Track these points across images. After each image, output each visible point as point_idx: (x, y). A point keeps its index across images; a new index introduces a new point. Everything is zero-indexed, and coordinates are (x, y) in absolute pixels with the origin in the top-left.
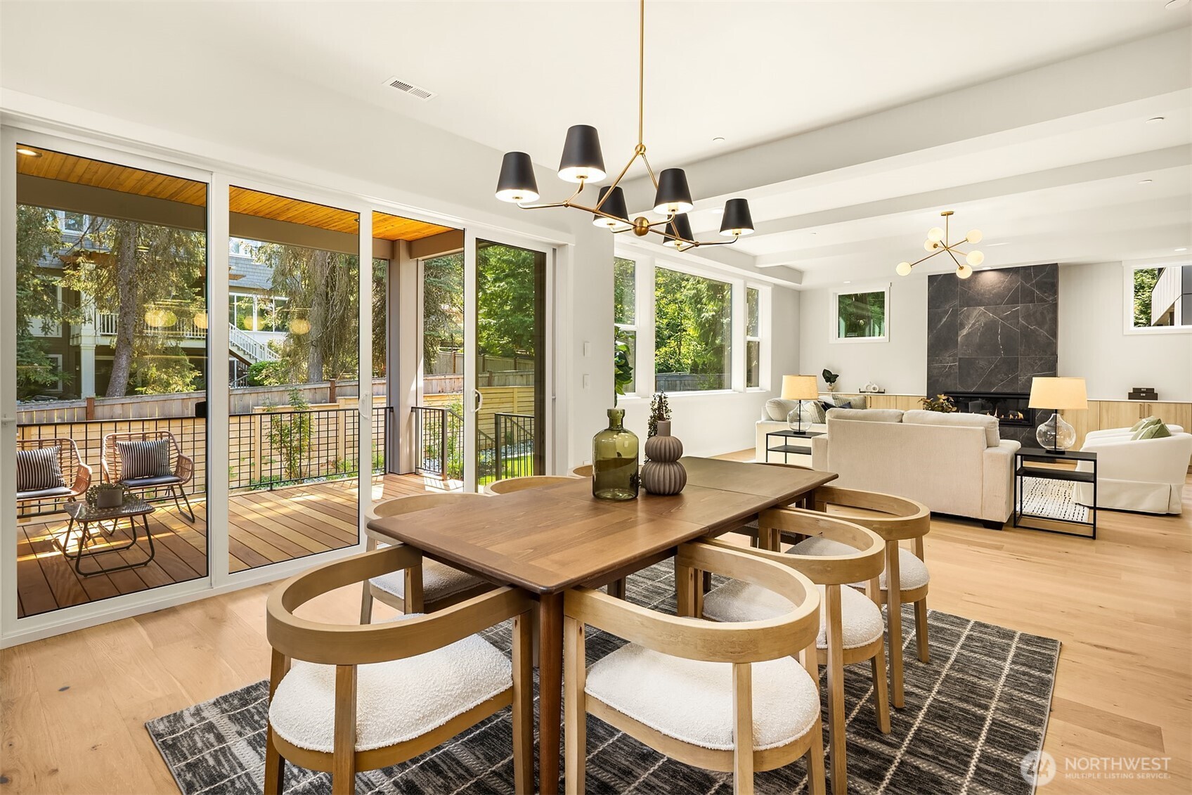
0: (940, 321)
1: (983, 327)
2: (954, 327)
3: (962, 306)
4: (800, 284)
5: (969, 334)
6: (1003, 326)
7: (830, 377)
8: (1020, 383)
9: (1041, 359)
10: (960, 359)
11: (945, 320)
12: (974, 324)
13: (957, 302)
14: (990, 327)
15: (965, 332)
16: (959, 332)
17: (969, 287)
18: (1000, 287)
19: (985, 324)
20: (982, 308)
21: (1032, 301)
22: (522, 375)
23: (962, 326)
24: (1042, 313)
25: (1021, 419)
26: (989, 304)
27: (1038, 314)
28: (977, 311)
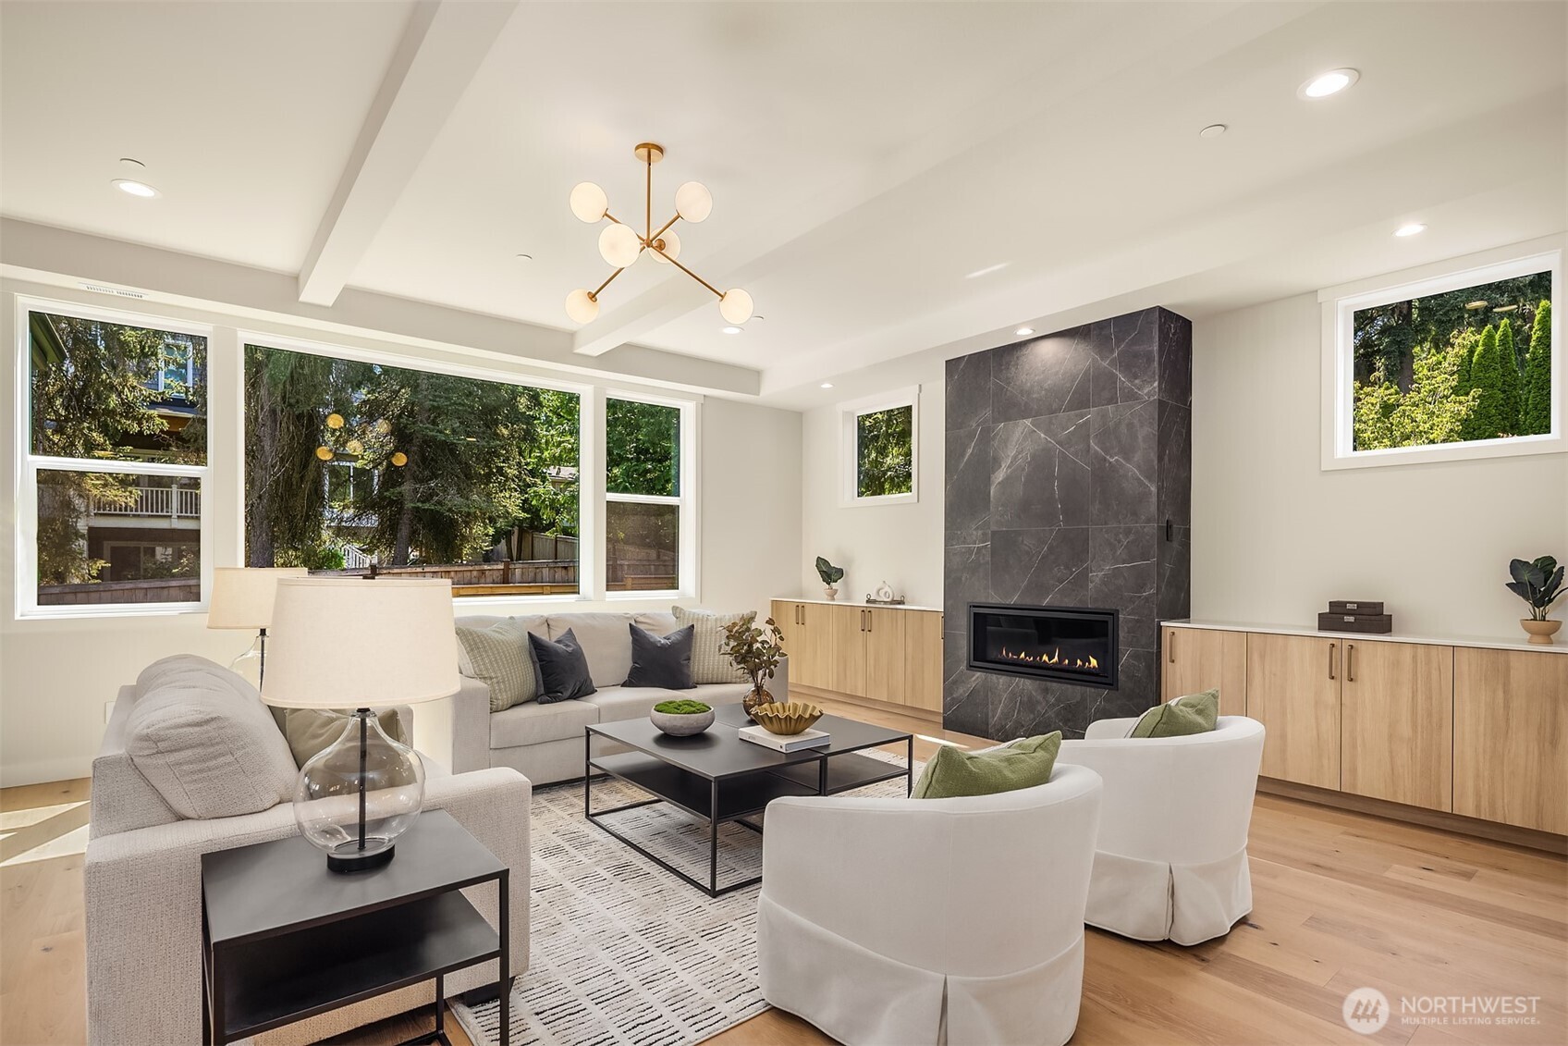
0: (963, 455)
1: (1029, 463)
2: (986, 465)
3: (996, 421)
4: (758, 393)
5: (1007, 479)
6: (1064, 458)
7: (830, 573)
8: (1091, 585)
9: (1128, 532)
10: (994, 533)
11: (970, 451)
12: (1015, 458)
13: (988, 413)
14: (1041, 464)
15: (1000, 476)
16: (993, 477)
17: (1008, 378)
18: (1057, 373)
19: (1033, 457)
20: (1028, 422)
21: (1112, 400)
22: (566, 568)
23: (996, 463)
24: (1130, 426)
25: (1094, 667)
26: (1038, 413)
27: (1123, 428)
28: (1020, 429)
